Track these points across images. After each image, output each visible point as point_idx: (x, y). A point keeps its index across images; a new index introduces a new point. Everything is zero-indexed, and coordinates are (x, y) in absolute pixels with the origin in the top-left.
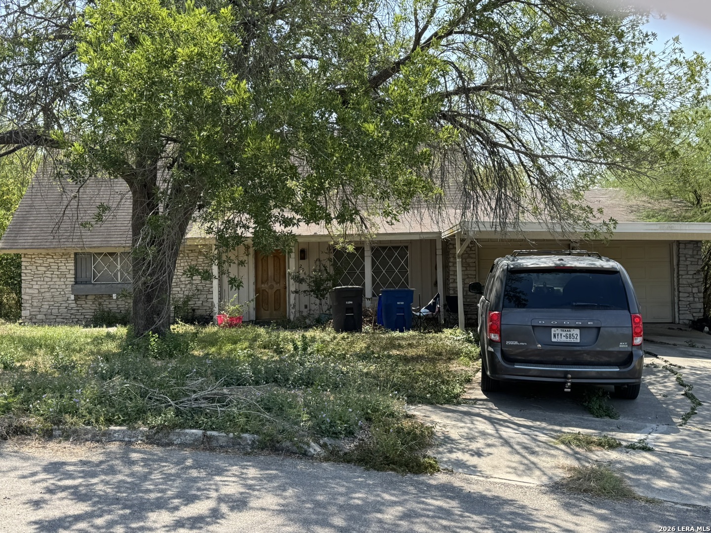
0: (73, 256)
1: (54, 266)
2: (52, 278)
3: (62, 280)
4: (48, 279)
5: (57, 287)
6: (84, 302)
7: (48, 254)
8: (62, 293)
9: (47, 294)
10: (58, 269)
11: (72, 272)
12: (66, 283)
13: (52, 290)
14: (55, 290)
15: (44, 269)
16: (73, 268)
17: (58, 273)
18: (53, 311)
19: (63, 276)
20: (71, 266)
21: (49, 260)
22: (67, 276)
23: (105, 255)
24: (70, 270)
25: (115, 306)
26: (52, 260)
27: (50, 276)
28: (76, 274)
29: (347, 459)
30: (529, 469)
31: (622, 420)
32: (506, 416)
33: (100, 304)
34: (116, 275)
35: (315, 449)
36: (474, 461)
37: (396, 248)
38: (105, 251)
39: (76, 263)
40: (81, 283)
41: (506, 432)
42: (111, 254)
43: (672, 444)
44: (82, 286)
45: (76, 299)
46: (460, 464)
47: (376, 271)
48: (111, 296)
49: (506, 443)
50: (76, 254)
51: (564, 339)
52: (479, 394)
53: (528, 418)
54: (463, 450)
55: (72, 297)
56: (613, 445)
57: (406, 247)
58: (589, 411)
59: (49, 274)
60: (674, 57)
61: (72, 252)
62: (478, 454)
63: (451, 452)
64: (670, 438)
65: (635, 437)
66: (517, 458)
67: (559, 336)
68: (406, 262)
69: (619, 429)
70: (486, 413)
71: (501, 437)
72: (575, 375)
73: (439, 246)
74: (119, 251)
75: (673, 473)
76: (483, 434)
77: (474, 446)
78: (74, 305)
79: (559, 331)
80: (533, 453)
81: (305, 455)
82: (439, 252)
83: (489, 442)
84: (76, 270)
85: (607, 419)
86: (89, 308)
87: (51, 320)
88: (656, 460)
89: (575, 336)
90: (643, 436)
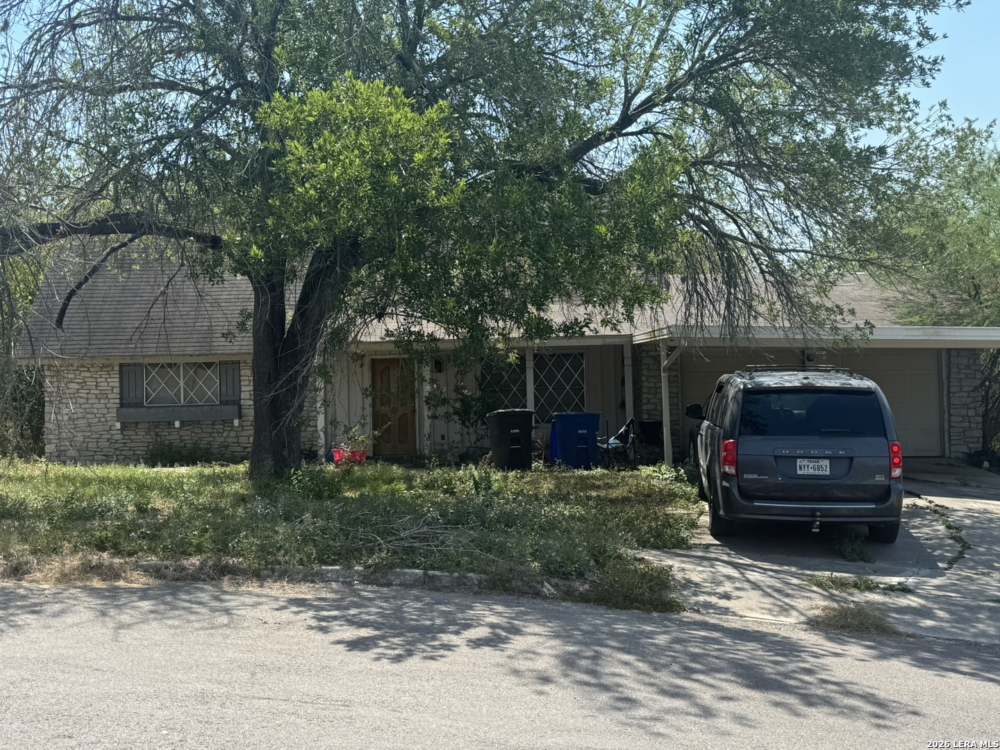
0: (117, 368)
1: (91, 383)
2: (87, 399)
3: (102, 401)
4: (83, 401)
5: (95, 411)
6: (133, 433)
7: (83, 366)
8: (103, 420)
9: (82, 421)
10: (97, 386)
11: (117, 390)
12: (108, 405)
13: (89, 416)
14: (93, 416)
15: (77, 386)
16: (118, 385)
17: (96, 392)
18: (90, 445)
19: (103, 395)
20: (115, 381)
21: (83, 374)
22: (110, 396)
23: (163, 366)
24: (113, 387)
25: (178, 437)
26: (88, 374)
27: (85, 396)
28: (121, 393)
29: (584, 599)
30: (786, 610)
31: (878, 564)
32: (747, 561)
33: (157, 434)
34: (177, 395)
35: (548, 588)
36: (723, 603)
37: (567, 356)
38: (162, 361)
39: (121, 378)
40: (129, 405)
41: (753, 576)
42: (170, 365)
43: (938, 587)
44: (131, 410)
45: (123, 429)
46: (708, 605)
47: (540, 388)
48: (171, 424)
49: (756, 586)
50: (121, 365)
51: (811, 472)
52: (709, 539)
53: (773, 563)
54: (709, 594)
55: (118, 425)
56: (871, 588)
57: (581, 355)
58: (841, 555)
59: (83, 393)
60: (941, 126)
61: (117, 362)
62: (727, 596)
63: (695, 594)
64: (936, 581)
65: (895, 580)
66: (770, 600)
67: (806, 468)
68: (581, 375)
69: (876, 572)
70: (725, 558)
71: (748, 581)
72: (825, 513)
73: (628, 353)
74: (181, 361)
75: (941, 614)
76: (729, 578)
77: (720, 590)
78: (119, 437)
79: (805, 462)
80: (788, 595)
81: (537, 594)
82: (628, 362)
83: (738, 585)
84: (121, 387)
85: (862, 563)
86: (141, 439)
87: (86, 457)
88: (922, 602)
89: (824, 467)
90: (902, 579)
